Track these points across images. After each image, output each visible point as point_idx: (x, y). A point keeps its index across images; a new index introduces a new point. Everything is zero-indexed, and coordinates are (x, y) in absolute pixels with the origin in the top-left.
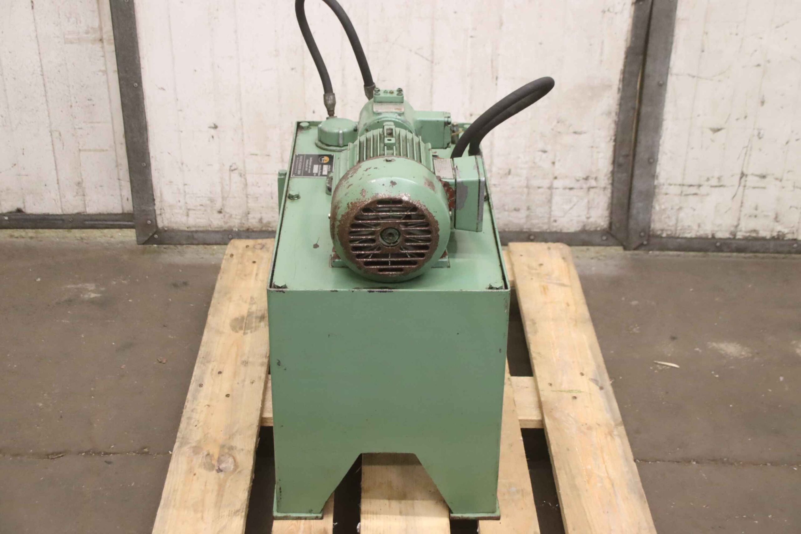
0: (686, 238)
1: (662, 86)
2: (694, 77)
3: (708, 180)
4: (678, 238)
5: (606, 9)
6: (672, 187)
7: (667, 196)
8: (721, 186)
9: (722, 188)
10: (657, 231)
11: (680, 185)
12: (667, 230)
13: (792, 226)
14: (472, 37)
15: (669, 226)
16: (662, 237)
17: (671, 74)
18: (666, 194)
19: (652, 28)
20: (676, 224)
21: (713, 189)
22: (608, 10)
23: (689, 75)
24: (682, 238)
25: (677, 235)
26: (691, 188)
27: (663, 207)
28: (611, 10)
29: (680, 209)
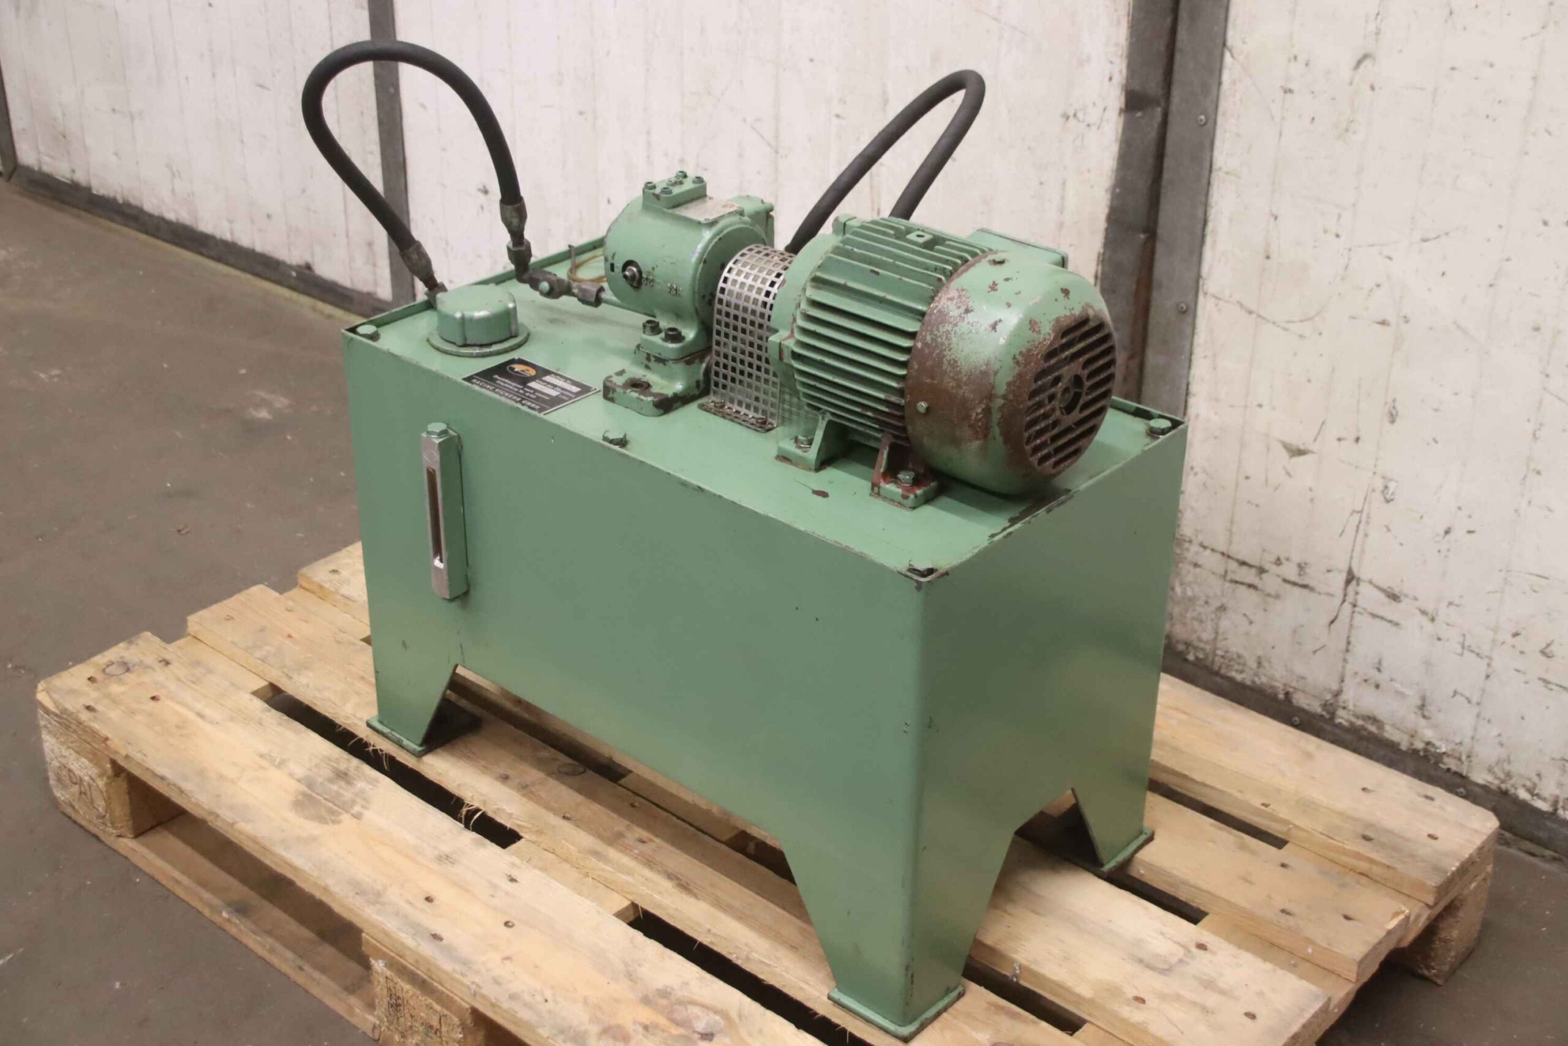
0: (1231, 680)
1: (1187, 313)
2: (1250, 312)
3: (1278, 562)
4: (1217, 673)
5: (1071, 114)
6: (1208, 552)
7: (1198, 570)
8: (1305, 586)
9: (1305, 591)
10: (1178, 642)
11: (1223, 554)
12: (1196, 648)
13: (1458, 741)
14: (838, 116)
15: (1200, 640)
16: (1186, 660)
17: (1206, 294)
18: (1196, 565)
19: (1166, 176)
20: (1215, 639)
21: (1288, 587)
22: (1075, 115)
23: (1241, 305)
24: (1224, 677)
25: (1216, 668)
26: (1245, 569)
27: (1189, 593)
28: (1080, 115)
29: (1222, 608)
